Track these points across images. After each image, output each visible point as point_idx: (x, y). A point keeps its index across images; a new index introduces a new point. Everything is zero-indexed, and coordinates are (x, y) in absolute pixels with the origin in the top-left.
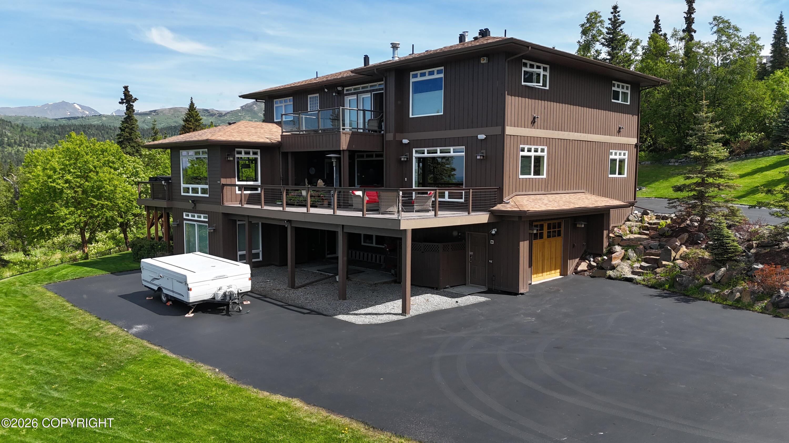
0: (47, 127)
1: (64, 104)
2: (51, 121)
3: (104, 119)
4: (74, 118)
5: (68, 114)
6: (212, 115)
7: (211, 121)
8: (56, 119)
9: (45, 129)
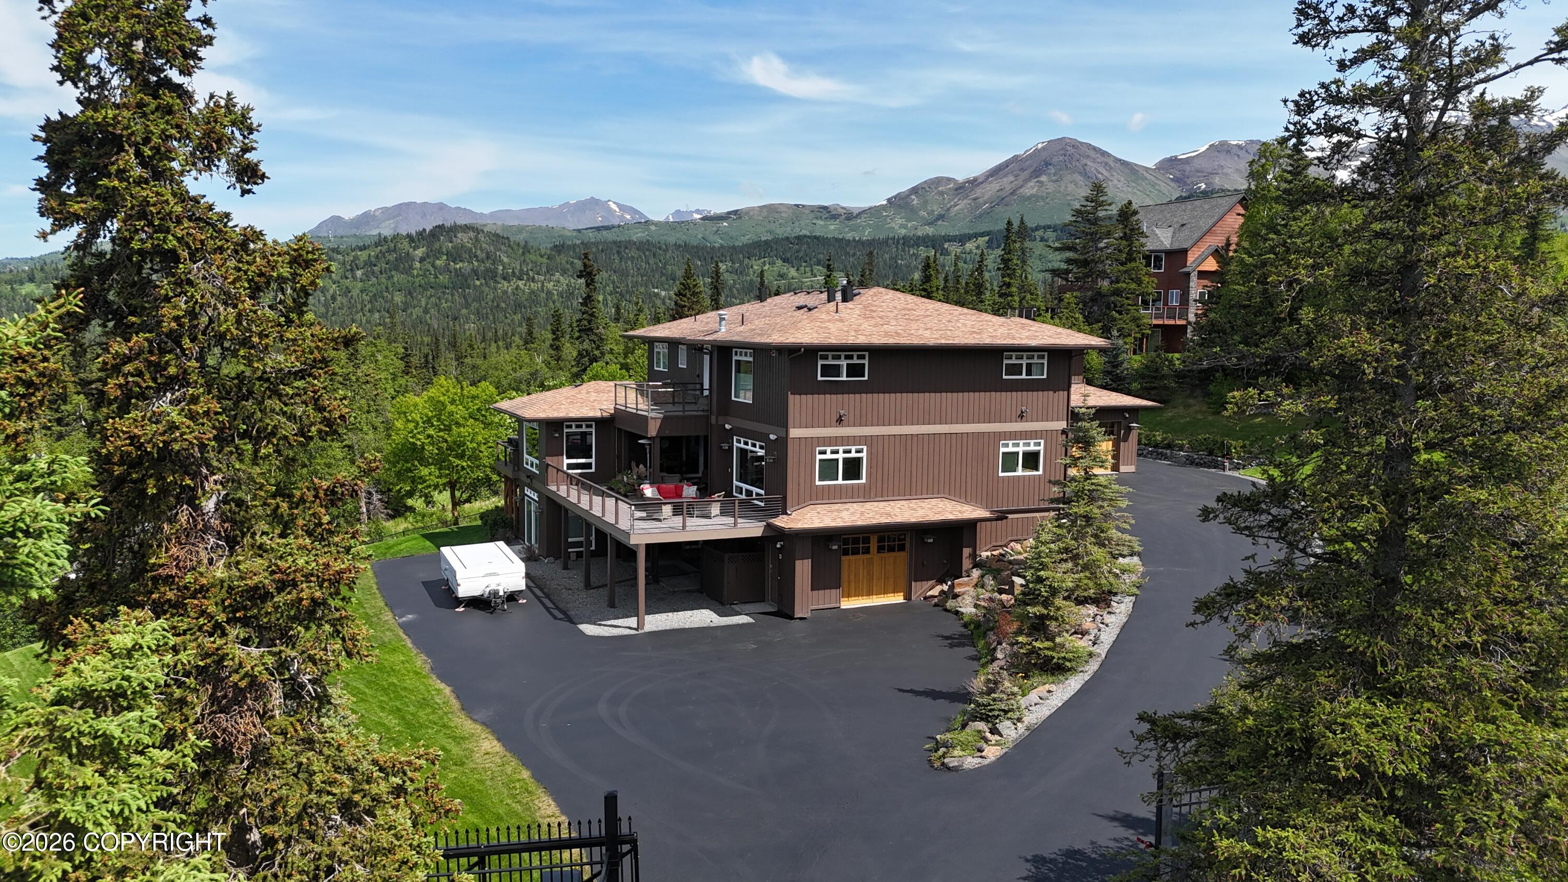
1: (593, 203)
2: (569, 234)
3: (653, 228)
4: (607, 228)
5: (599, 221)
6: (835, 217)
7: (832, 227)
8: (579, 231)
9: (559, 248)
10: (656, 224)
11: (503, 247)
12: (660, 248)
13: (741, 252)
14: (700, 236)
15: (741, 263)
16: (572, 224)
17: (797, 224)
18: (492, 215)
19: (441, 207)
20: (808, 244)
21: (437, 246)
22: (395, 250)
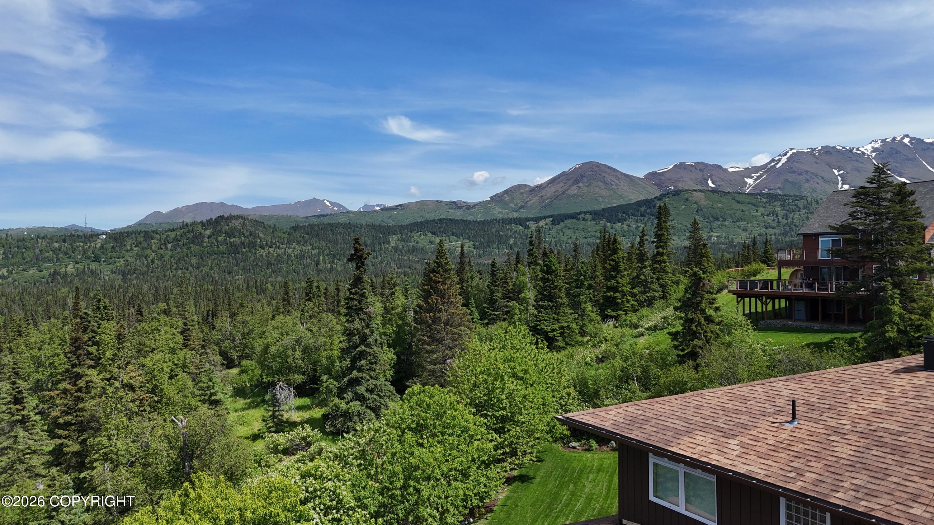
0: (297, 227)
1: (315, 201)
2: (301, 220)
3: (351, 215)
4: (324, 216)
5: (319, 211)
6: (460, 208)
7: (459, 214)
8: (307, 218)
9: (295, 228)
10: (353, 213)
11: (260, 228)
12: (357, 227)
13: (406, 229)
14: (380, 220)
15: (407, 235)
16: (302, 213)
17: (438, 212)
18: (253, 209)
19: (222, 205)
20: (446, 223)
21: (219, 228)
22: (192, 231)
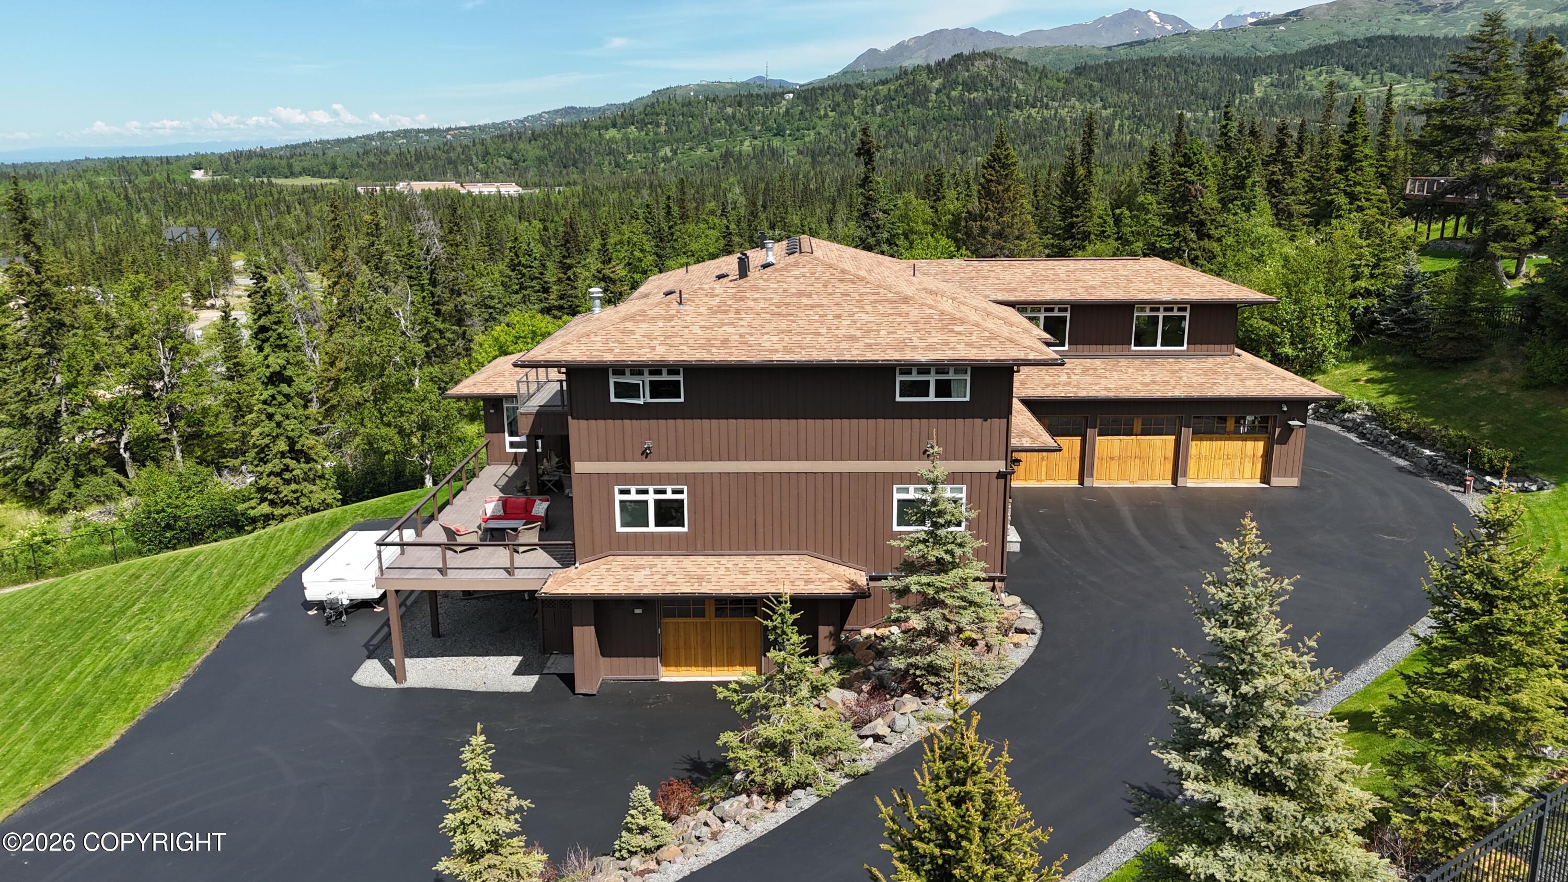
1: (1132, 15)
3: (1193, 39)
4: (1141, 43)
5: (1136, 35)
7: (1422, 23)
8: (1109, 48)
9: (1080, 71)
10: (1199, 34)
11: (1020, 74)
12: (1193, 63)
13: (1293, 61)
14: (1248, 45)
15: (1291, 74)
16: (1104, 40)
17: (1375, 21)
18: (1023, 37)
19: (973, 32)
20: (1382, 45)
21: (953, 76)
22: (913, 83)
